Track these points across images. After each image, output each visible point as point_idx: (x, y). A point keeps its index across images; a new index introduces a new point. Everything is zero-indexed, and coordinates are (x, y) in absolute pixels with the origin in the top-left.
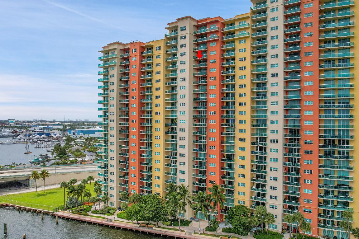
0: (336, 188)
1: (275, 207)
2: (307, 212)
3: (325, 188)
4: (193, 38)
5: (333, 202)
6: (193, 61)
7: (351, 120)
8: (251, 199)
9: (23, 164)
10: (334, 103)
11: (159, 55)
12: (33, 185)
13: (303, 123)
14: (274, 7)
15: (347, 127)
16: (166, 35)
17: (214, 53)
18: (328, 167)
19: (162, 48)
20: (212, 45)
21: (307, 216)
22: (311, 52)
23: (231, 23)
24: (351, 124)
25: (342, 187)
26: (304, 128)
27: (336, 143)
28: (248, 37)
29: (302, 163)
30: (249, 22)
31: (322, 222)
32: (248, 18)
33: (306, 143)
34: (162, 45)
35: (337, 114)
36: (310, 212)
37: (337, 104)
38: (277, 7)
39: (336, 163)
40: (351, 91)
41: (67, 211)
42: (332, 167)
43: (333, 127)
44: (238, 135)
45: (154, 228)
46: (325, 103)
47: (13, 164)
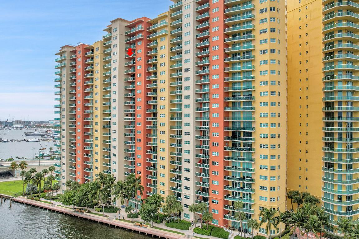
0: (242, 180)
1: (188, 198)
2: (215, 203)
3: (234, 179)
4: (124, 38)
5: (239, 193)
6: (124, 59)
7: (253, 112)
8: (170, 189)
9: (26, 158)
10: (240, 95)
11: (97, 55)
12: (18, 175)
13: (211, 116)
14: (187, 5)
15: (251, 119)
16: (104, 37)
17: (140, 52)
18: (235, 159)
19: (100, 49)
20: (139, 43)
21: (215, 207)
22: (218, 46)
23: (155, 22)
24: (253, 116)
25: (247, 179)
26: (212, 120)
27: (242, 135)
28: (166, 35)
29: (211, 155)
30: (167, 20)
31: (231, 214)
32: (166, 16)
33: (213, 135)
34: (99, 46)
35: (242, 106)
36: (217, 203)
37: (242, 96)
38: (189, 4)
39: (242, 155)
40: (253, 82)
41: (26, 197)
42: (239, 159)
43: (239, 119)
44: (160, 128)
45: (85, 213)
46: (233, 96)
47: (17, 157)
